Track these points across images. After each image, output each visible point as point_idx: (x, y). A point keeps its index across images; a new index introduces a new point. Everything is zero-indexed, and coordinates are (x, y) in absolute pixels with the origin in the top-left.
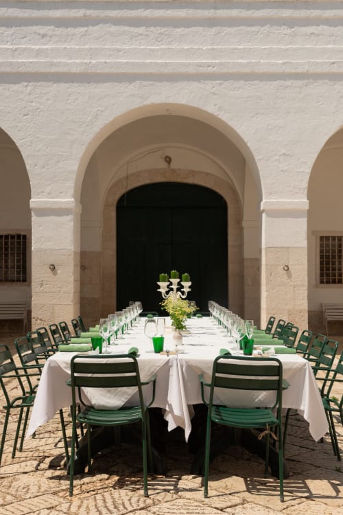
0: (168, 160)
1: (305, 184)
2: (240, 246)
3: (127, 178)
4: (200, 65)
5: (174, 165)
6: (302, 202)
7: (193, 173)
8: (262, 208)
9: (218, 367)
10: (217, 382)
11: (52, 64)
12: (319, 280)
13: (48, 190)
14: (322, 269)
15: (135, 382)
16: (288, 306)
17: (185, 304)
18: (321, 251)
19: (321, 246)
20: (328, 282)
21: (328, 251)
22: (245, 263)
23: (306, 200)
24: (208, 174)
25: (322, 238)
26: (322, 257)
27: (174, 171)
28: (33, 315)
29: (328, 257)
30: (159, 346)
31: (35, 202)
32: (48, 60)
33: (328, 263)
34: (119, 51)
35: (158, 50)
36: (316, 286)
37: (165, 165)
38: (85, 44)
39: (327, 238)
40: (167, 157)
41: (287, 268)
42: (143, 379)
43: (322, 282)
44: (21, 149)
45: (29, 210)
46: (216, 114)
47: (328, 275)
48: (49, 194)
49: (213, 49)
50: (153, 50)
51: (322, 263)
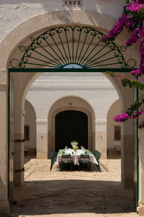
0: (71, 104)
1: (106, 116)
2: (92, 129)
3: (58, 109)
4: (79, 86)
5: (72, 105)
6: (105, 120)
7: (78, 108)
8: (95, 122)
9: (81, 155)
10: (81, 157)
11: (42, 85)
12: (114, 139)
13: (41, 117)
14: (115, 136)
15: (70, 157)
16: (102, 147)
17: (76, 147)
18: (115, 131)
19: (115, 129)
20: (117, 140)
21: (117, 131)
22: (93, 134)
23: (106, 120)
24: (82, 108)
25: (115, 127)
26: (115, 132)
27: (72, 107)
28: (37, 150)
29: (117, 132)
30: (73, 153)
31: (37, 120)
32: (41, 84)
33: (117, 134)
34: (59, 82)
35: (69, 82)
36: (114, 141)
37: (70, 105)
38: (50, 80)
39: (117, 127)
40: (70, 103)
41: (101, 137)
42: (71, 157)
43: (115, 140)
44: (34, 107)
45: (36, 123)
46: (84, 98)
47: (117, 137)
48: (41, 118)
49: (83, 81)
50: (68, 82)
51: (115, 134)
